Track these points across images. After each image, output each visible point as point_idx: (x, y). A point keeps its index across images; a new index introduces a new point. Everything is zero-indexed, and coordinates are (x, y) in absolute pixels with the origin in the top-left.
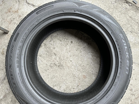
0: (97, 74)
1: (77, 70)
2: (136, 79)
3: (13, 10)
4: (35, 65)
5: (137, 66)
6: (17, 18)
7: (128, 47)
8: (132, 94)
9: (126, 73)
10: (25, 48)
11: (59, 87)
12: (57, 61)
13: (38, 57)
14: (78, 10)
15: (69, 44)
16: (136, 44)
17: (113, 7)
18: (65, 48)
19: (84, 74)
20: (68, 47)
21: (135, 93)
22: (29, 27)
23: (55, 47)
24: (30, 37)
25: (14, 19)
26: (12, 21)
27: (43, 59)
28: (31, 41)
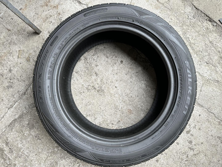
0: (147, 111)
1: (121, 101)
2: (199, 129)
3: (52, 3)
4: (67, 83)
5: (205, 111)
6: (56, 16)
7: (192, 80)
8: (190, 148)
9: (184, 112)
10: (62, 57)
11: (93, 119)
12: (98, 84)
13: (74, 73)
14: (137, 21)
15: (117, 64)
16: (211, 81)
17: (188, 24)
18: (112, 69)
19: (130, 108)
20: (116, 68)
21: (194, 147)
22: (72, 31)
23: (98, 64)
24: (70, 45)
25: (51, 16)
26: (47, 18)
27: (79, 78)
28: (71, 50)
